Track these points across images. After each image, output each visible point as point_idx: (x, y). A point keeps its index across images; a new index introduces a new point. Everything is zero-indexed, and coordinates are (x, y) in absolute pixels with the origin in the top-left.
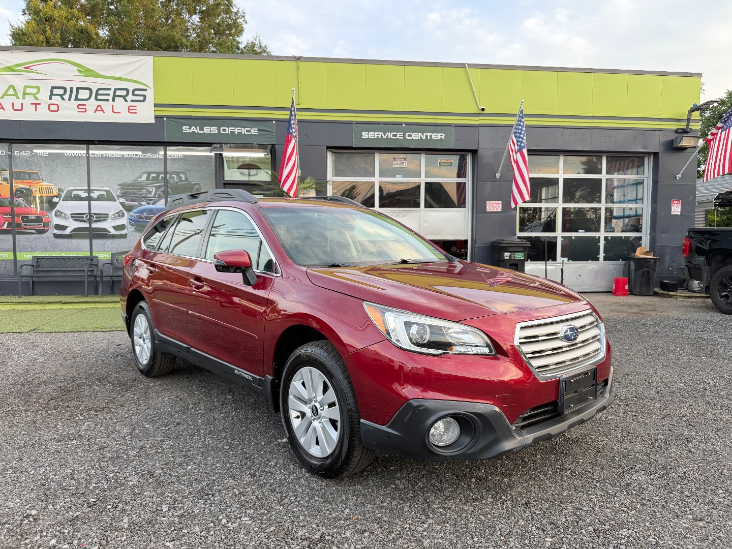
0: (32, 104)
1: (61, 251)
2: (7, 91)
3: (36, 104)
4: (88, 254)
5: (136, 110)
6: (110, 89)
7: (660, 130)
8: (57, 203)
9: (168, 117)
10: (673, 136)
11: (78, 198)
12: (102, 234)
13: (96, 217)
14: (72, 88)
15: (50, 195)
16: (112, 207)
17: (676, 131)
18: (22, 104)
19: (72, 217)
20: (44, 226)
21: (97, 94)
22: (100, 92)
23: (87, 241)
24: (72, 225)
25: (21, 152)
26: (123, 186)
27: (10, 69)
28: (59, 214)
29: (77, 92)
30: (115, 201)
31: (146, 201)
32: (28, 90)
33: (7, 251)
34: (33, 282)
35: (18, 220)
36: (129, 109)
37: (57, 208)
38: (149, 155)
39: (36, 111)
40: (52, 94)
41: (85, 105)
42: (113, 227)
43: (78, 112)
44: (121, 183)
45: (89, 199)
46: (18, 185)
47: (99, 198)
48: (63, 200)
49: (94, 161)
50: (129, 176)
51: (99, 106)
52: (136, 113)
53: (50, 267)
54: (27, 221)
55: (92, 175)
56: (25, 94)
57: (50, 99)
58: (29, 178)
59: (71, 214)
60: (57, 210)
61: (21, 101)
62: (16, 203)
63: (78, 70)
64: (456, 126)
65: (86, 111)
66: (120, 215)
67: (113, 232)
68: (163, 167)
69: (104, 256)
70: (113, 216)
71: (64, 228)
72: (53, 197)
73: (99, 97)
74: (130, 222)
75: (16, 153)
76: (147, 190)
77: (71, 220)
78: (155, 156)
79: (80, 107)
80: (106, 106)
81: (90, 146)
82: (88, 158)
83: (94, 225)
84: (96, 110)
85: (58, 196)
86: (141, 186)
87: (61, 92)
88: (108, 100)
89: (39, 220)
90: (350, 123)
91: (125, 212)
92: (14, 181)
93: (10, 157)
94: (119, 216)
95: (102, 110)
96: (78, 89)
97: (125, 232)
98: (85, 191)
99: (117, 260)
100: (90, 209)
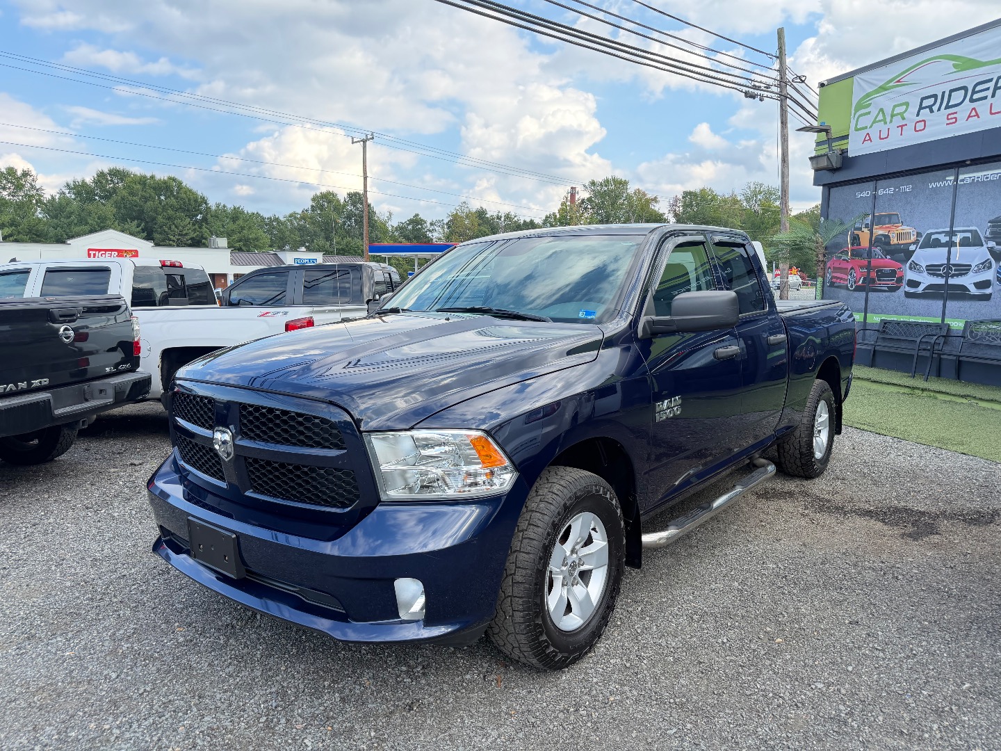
0: (898, 127)
1: (910, 315)
2: (876, 118)
3: (902, 126)
4: (939, 320)
6: (991, 80)
8: (914, 251)
11: (937, 244)
12: (960, 293)
13: (955, 270)
14: (944, 93)
15: (909, 241)
16: (976, 255)
18: (889, 129)
19: (927, 270)
20: (896, 282)
21: (973, 94)
22: (977, 89)
23: (940, 303)
24: (926, 280)
25: (886, 190)
26: (995, 222)
27: (883, 88)
28: (914, 267)
29: (950, 96)
30: (982, 245)
32: (897, 110)
33: (858, 311)
34: (875, 351)
35: (874, 274)
37: (912, 259)
39: (901, 134)
40: (921, 108)
41: (956, 113)
42: (974, 283)
43: (947, 124)
44: (992, 218)
45: (951, 244)
46: (879, 231)
47: (965, 243)
48: (920, 248)
49: (962, 189)
51: (974, 109)
53: (896, 334)
54: (881, 275)
55: (958, 211)
56: (892, 116)
57: (918, 115)
58: (889, 223)
59: (927, 266)
60: (913, 261)
61: (888, 125)
62: (873, 254)
63: (953, 64)
65: (956, 121)
66: (986, 265)
67: (974, 291)
69: (957, 325)
70: (976, 268)
71: (917, 284)
72: (910, 244)
73: (975, 97)
74: (998, 277)
75: (881, 192)
77: (926, 273)
79: (950, 117)
80: (982, 107)
81: (960, 169)
82: (956, 187)
83: (951, 281)
84: (969, 116)
85: (914, 243)
87: (933, 100)
88: (985, 98)
89: (893, 273)
91: (992, 260)
92: (875, 227)
93: (875, 197)
94: (984, 268)
95: (977, 115)
96: (951, 91)
97: (988, 291)
98: (947, 233)
99: (972, 332)
100: (949, 259)
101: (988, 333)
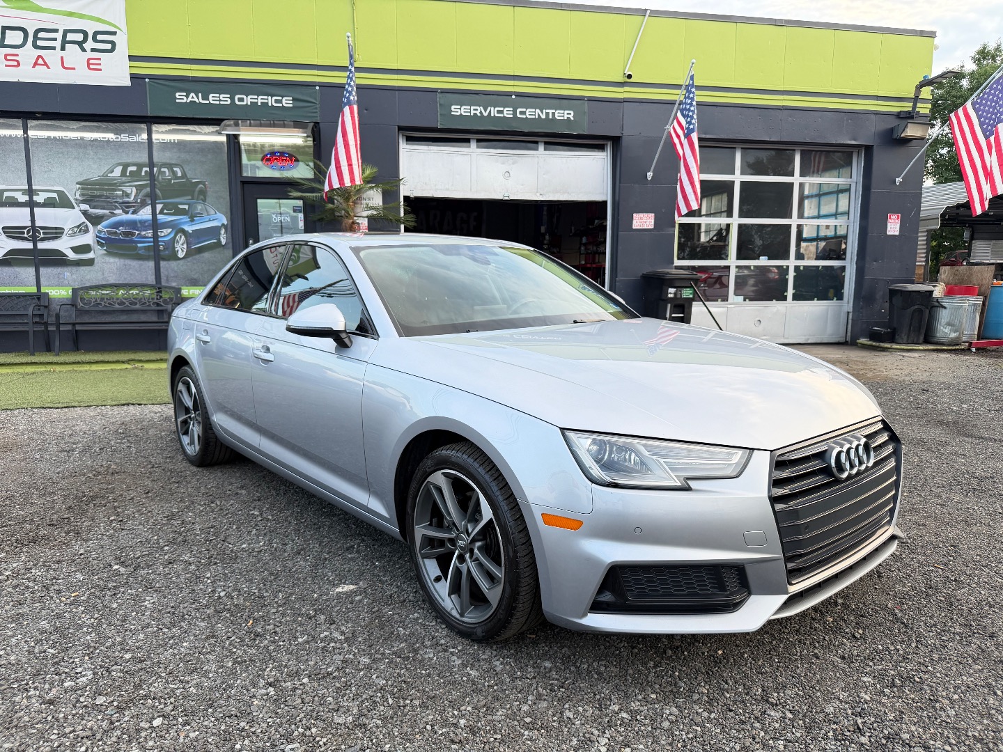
4: (33, 290)
5: (100, 64)
6: (56, 31)
7: (877, 113)
9: (152, 77)
10: (893, 123)
11: (14, 203)
12: (55, 259)
13: (44, 233)
16: (68, 218)
17: (899, 115)
19: (4, 232)
21: (37, 37)
22: (39, 35)
23: (31, 271)
24: (5, 245)
26: (84, 184)
29: (3, 34)
30: (74, 208)
31: (122, 209)
36: (89, 64)
38: (124, 138)
41: (17, 55)
42: (72, 248)
43: (6, 66)
44: (80, 179)
45: (31, 204)
47: (49, 204)
49: (36, 144)
50: (94, 170)
51: (39, 57)
52: (100, 70)
55: (34, 168)
59: (3, 228)
64: (591, 99)
65: (19, 65)
66: (81, 229)
67: (72, 255)
68: (147, 155)
69: (59, 293)
70: (70, 232)
73: (39, 43)
74: (98, 242)
76: (123, 191)
77: (3, 236)
78: (134, 139)
79: (9, 58)
80: (52, 57)
81: (29, 121)
82: (26, 140)
83: (41, 246)
84: (36, 64)
86: (112, 185)
88: (54, 48)
90: (434, 91)
91: (90, 225)
94: (80, 231)
95: (45, 64)
97: (90, 255)
98: (24, 192)
99: (82, 299)
100: (33, 220)
101: (102, 299)
